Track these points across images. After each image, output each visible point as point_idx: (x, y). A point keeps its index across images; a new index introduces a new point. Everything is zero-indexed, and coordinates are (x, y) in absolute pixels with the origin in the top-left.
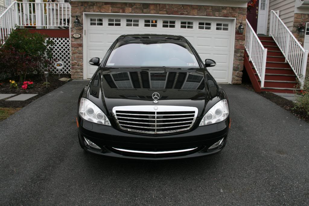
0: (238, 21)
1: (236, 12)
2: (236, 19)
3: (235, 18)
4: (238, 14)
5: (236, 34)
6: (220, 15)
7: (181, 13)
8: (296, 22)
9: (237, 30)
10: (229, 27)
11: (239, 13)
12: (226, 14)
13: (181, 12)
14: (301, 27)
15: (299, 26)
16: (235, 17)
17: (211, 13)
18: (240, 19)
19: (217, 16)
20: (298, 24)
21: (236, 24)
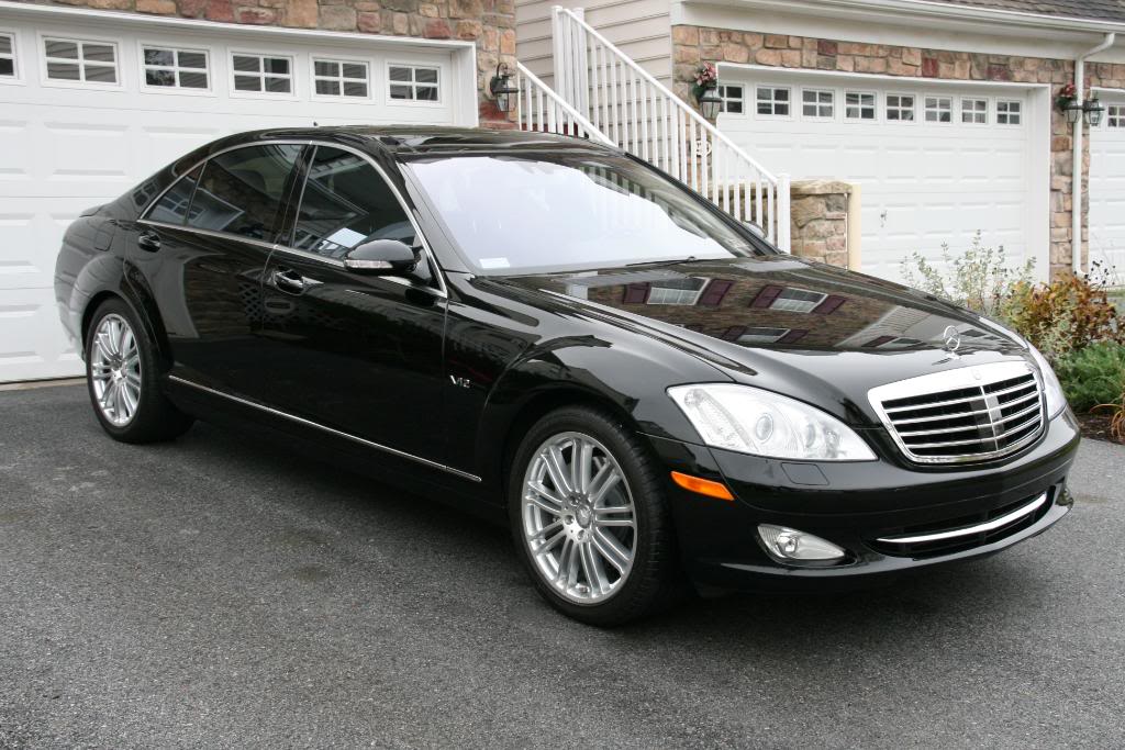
0: (484, 57)
1: (475, 17)
2: (478, 48)
3: (473, 44)
4: (480, 22)
5: (480, 117)
6: (414, 29)
7: (243, 13)
8: (683, 62)
9: (485, 95)
10: (442, 86)
11: (485, 22)
12: (439, 23)
13: (246, 9)
14: (706, 81)
15: (697, 76)
16: (472, 40)
17: (377, 15)
18: (490, 48)
19: (400, 31)
20: (691, 68)
21: (480, 71)
